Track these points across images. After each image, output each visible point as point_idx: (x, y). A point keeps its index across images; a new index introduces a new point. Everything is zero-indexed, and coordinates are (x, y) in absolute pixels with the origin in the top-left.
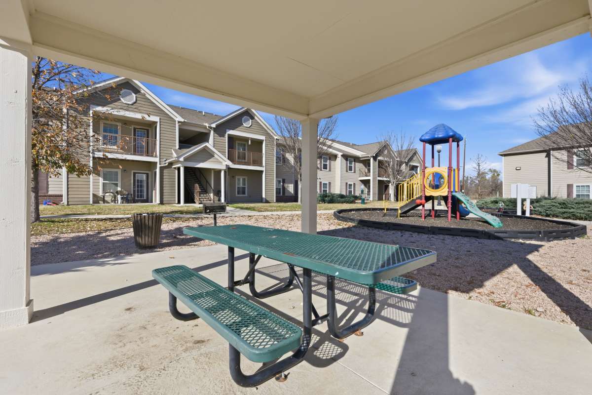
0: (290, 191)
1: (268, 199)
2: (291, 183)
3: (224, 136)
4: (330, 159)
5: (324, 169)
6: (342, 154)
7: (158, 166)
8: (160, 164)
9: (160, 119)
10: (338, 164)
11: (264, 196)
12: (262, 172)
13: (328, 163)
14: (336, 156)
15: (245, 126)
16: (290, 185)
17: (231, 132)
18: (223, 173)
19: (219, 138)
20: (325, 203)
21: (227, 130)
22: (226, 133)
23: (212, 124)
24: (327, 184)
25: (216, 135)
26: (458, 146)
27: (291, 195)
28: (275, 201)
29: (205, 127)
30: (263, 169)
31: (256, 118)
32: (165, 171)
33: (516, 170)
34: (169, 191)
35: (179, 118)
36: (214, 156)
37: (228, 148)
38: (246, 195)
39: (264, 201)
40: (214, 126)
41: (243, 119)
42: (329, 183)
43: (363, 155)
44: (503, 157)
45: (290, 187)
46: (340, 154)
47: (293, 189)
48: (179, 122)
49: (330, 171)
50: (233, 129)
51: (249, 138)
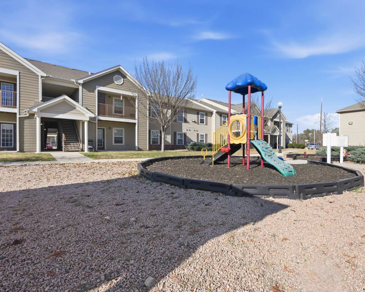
0: (168, 141)
1: (140, 147)
2: (169, 134)
3: (93, 91)
4: (206, 115)
5: (201, 123)
6: (216, 111)
7: (18, 116)
8: (20, 115)
9: (20, 73)
10: (214, 120)
11: (136, 145)
12: (135, 124)
13: (205, 119)
14: (212, 113)
15: (117, 83)
16: (168, 136)
17: (102, 89)
18: (86, 124)
19: (89, 93)
20: (194, 151)
21: (97, 86)
22: (95, 89)
23: (79, 80)
24: (204, 135)
25: (84, 90)
26: (263, 94)
27: (169, 144)
28: (148, 149)
29: (73, 83)
30: (136, 121)
31: (128, 77)
32: (26, 122)
33: (349, 124)
34: (31, 140)
35: (40, 73)
36: (75, 108)
37: (98, 102)
38: (124, 144)
39: (137, 149)
40: (81, 81)
41: (114, 77)
42: (205, 134)
43: (234, 112)
44: (340, 114)
45: (168, 138)
46: (215, 111)
47: (170, 139)
48: (42, 77)
49: (206, 124)
50: (104, 86)
51: (121, 94)
